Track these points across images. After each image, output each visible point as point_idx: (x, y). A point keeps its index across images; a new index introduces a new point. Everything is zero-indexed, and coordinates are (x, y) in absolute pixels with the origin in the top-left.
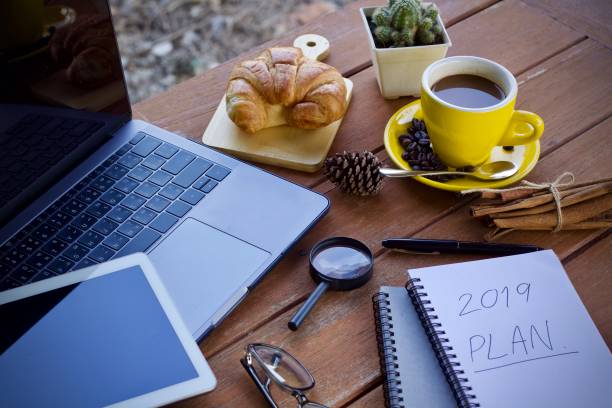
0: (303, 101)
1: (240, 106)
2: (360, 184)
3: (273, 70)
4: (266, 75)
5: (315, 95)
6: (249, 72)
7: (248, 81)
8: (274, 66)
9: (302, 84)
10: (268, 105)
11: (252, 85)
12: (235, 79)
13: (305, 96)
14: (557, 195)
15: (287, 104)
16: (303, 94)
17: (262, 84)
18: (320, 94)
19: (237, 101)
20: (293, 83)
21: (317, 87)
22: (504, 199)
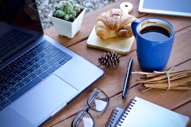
0: (122, 29)
1: (100, 31)
2: (113, 64)
3: (112, 17)
4: (109, 19)
5: (126, 27)
6: (103, 18)
7: (103, 21)
8: (112, 16)
9: (122, 23)
10: (110, 30)
11: (105, 23)
12: (99, 20)
13: (123, 27)
14: (169, 77)
15: (117, 30)
16: (122, 26)
17: (108, 23)
18: (128, 26)
19: (99, 29)
20: (119, 22)
21: (127, 24)
22: (148, 77)
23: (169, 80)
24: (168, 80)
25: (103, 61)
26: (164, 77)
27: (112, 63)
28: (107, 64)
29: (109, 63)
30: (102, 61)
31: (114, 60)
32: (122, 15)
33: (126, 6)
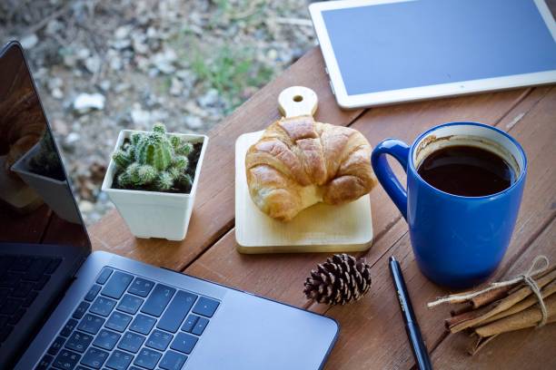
0: (338, 175)
1: (274, 197)
3: (295, 149)
4: (289, 155)
5: (349, 167)
6: (269, 156)
7: (272, 167)
8: (295, 144)
9: (332, 158)
10: (299, 188)
11: (278, 171)
12: (255, 166)
13: (338, 170)
14: (537, 291)
15: (321, 183)
16: (335, 169)
17: (290, 168)
18: (355, 164)
19: (269, 192)
20: (323, 159)
21: (347, 158)
22: (477, 305)
23: (541, 297)
24: (537, 298)
25: (325, 291)
26: (524, 293)
27: (352, 289)
28: (338, 295)
29: (343, 291)
30: (321, 290)
31: (357, 280)
32: (320, 135)
33: (298, 99)
